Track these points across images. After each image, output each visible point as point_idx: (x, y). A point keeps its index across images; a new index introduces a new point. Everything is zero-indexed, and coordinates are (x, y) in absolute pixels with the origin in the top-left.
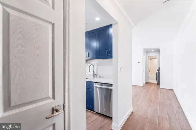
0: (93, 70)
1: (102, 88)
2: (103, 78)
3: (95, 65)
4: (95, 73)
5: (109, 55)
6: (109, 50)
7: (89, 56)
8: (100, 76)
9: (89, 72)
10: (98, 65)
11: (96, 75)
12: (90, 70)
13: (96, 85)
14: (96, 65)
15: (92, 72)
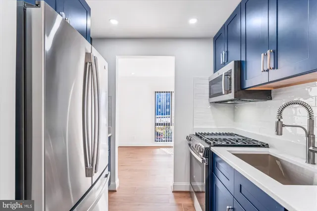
0: (306, 126)
9: (279, 133)
12: (280, 125)
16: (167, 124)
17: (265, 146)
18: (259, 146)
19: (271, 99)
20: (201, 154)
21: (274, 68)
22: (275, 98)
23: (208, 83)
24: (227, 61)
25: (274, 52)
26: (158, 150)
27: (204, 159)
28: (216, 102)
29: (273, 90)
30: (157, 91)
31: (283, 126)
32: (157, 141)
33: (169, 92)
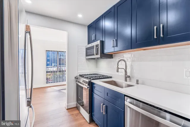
0: (125, 68)
1: (137, 112)
2: (143, 84)
3: (127, 60)
4: (128, 74)
5: (162, 36)
6: (155, 27)
7: (117, 46)
8: (137, 81)
9: (118, 71)
10: (133, 61)
11: (129, 77)
12: (118, 68)
13: (127, 102)
14: (129, 60)
15: (122, 73)
16: (53, 71)
17: (111, 77)
18: (109, 78)
19: (113, 58)
20: (87, 84)
21: (116, 46)
22: (114, 58)
23: (85, 49)
24: (96, 39)
25: (116, 40)
26: (49, 88)
27: (88, 86)
28: (89, 59)
29: (113, 54)
30: (47, 50)
31: (119, 68)
32: (48, 83)
33: (56, 51)
